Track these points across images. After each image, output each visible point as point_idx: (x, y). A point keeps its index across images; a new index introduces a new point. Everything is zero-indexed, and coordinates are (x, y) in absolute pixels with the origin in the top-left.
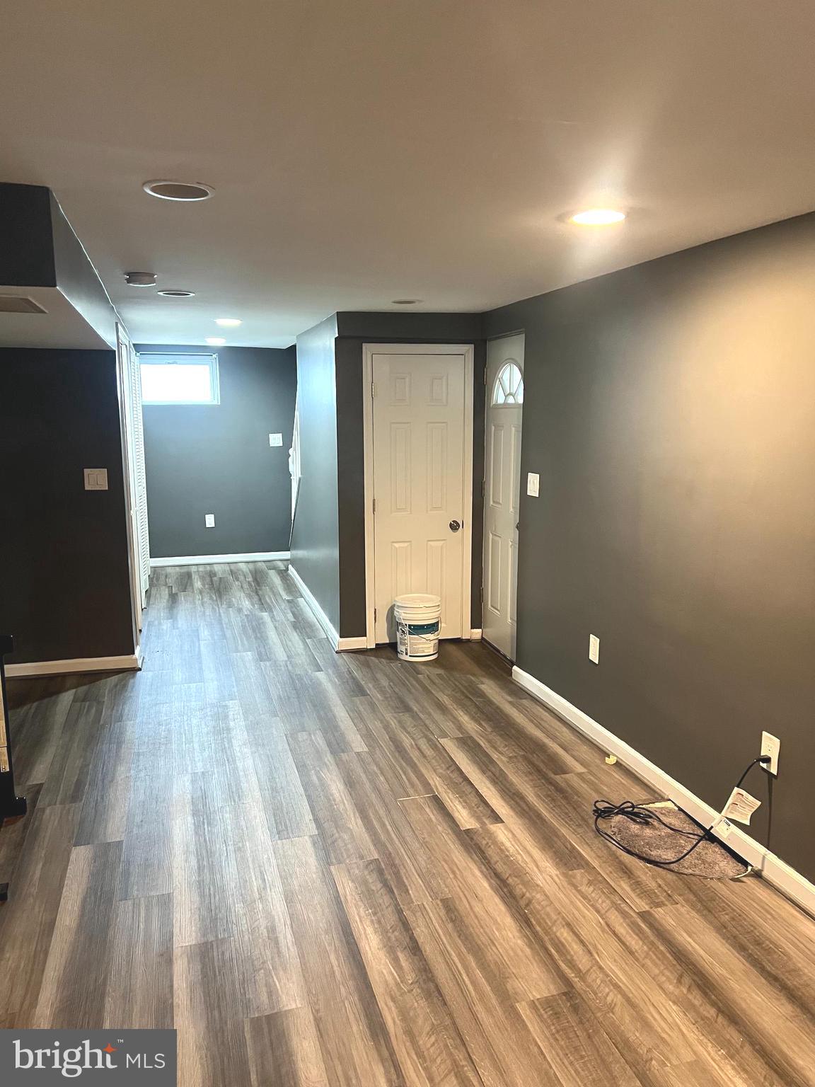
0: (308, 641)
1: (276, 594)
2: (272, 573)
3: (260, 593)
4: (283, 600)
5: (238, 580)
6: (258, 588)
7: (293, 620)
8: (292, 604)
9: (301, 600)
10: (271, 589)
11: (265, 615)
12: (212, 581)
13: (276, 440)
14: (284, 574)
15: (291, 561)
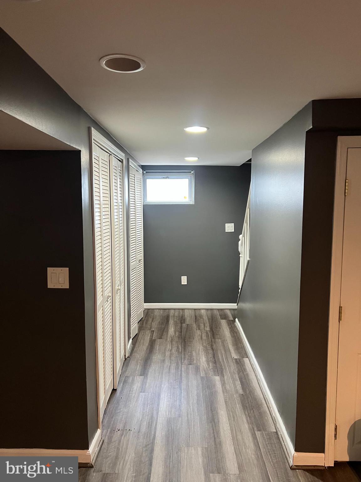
0: (258, 434)
1: (227, 350)
2: (224, 323)
3: (214, 347)
4: (233, 359)
5: (199, 329)
6: (213, 340)
7: (241, 391)
8: (239, 363)
9: (246, 360)
10: (223, 342)
11: (217, 378)
12: (181, 327)
13: (230, 228)
14: (231, 324)
15: (238, 314)
